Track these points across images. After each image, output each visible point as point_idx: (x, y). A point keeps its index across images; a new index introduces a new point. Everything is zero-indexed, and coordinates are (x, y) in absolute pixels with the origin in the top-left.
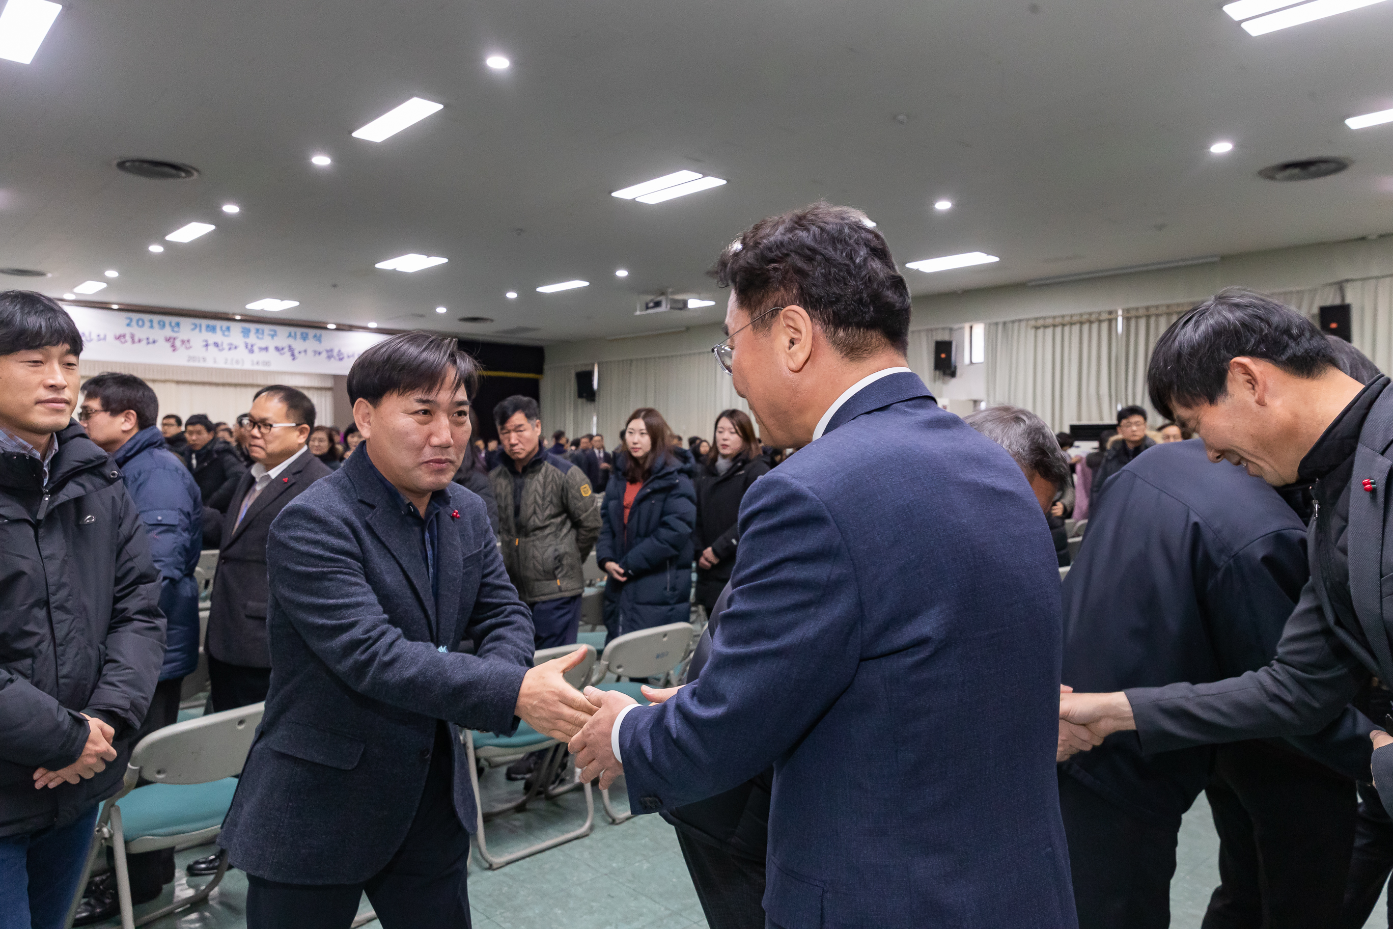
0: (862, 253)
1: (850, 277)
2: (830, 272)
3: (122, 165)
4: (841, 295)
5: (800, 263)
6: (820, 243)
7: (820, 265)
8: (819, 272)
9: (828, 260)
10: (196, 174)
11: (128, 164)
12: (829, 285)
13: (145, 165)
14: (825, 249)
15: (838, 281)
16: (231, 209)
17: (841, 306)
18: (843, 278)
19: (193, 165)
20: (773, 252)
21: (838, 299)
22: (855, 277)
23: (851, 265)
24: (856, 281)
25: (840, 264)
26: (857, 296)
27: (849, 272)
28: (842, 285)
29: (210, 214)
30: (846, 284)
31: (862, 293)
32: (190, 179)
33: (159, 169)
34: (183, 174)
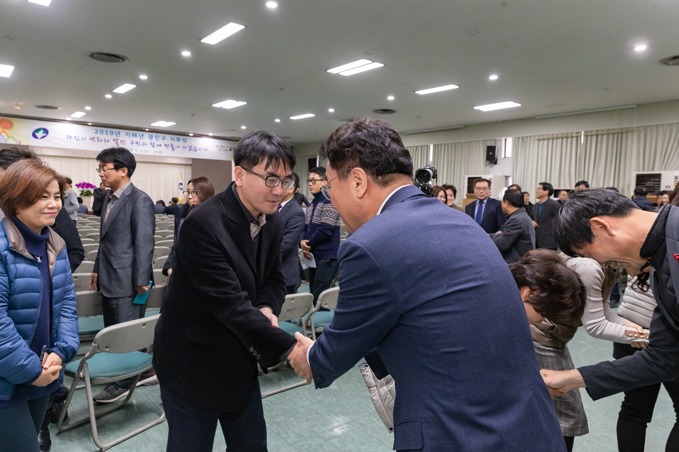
0: (388, 141)
1: (383, 152)
2: (373, 151)
3: (92, 56)
4: (379, 161)
5: (359, 148)
6: (367, 138)
7: (368, 148)
8: (368, 150)
9: (372, 145)
10: (126, 60)
11: (95, 55)
12: (373, 157)
13: (103, 56)
14: (370, 140)
15: (377, 154)
16: (143, 77)
17: (379, 166)
18: (380, 153)
19: (126, 56)
20: (345, 143)
21: (378, 163)
22: (385, 152)
23: (383, 147)
24: (386, 154)
25: (378, 147)
26: (386, 162)
27: (382, 150)
28: (379, 157)
29: (134, 80)
30: (381, 156)
31: (389, 159)
32: (124, 63)
33: (109, 58)
34: (121, 60)
